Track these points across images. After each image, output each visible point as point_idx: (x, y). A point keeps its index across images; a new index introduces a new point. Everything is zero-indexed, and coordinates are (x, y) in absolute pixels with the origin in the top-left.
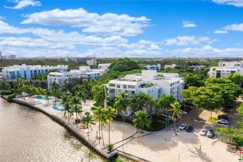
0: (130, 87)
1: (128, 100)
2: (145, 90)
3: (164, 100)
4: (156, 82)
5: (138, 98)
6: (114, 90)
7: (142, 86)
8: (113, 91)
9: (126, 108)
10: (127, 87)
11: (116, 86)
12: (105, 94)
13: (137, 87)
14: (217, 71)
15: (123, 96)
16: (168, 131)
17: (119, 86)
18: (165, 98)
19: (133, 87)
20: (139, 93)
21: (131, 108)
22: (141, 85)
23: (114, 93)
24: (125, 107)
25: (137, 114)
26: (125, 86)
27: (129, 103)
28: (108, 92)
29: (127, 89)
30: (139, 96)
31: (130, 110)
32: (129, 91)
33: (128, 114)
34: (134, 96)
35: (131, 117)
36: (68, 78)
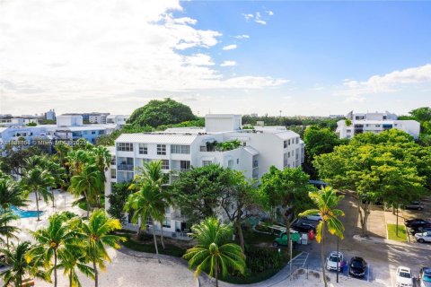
0: (175, 149)
1: (171, 188)
2: (218, 158)
3: (279, 183)
4: (245, 139)
5: (203, 180)
6: (130, 160)
7: (211, 146)
8: (127, 164)
9: (163, 212)
10: (168, 150)
11: (136, 148)
12: (103, 174)
13: (194, 150)
14: (356, 126)
15: (155, 175)
16: (296, 277)
17: (143, 150)
18: (281, 176)
19: (185, 149)
20: (201, 165)
21: (179, 212)
22: (208, 144)
23: (131, 168)
24: (161, 208)
25: (201, 229)
26: (161, 149)
27: (175, 196)
28: (115, 167)
29: (168, 156)
30: (205, 173)
31: (176, 217)
32: (174, 161)
33: (173, 229)
34: (189, 174)
35: (179, 237)
36: (17, 138)
